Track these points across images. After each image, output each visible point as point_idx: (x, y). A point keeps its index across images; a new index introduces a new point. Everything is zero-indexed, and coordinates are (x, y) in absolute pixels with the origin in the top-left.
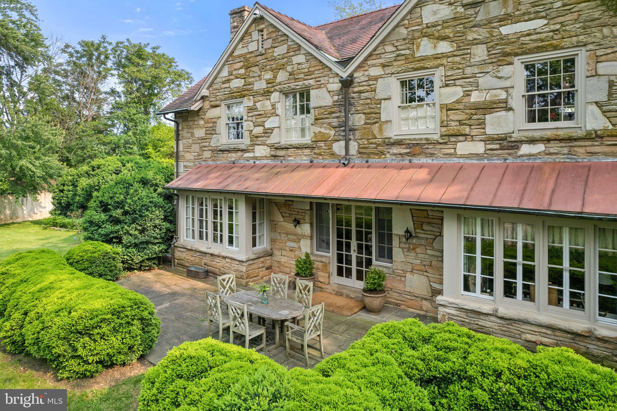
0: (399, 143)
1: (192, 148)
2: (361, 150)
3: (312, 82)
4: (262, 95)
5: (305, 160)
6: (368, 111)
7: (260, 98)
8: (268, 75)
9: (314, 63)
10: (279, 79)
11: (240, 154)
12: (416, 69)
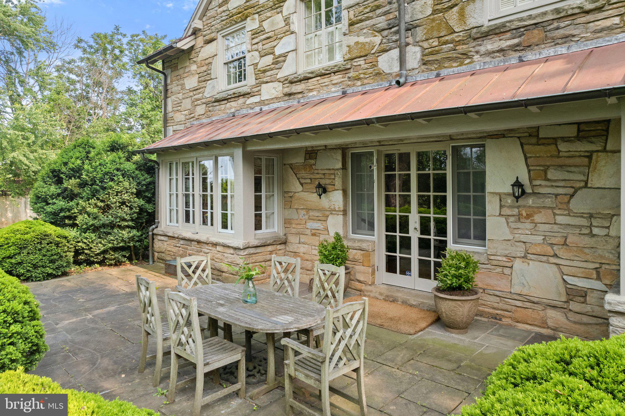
0: (495, 32)
1: (182, 105)
2: (426, 58)
4: (271, 8)
5: (336, 91)
7: (269, 14)
11: (241, 100)
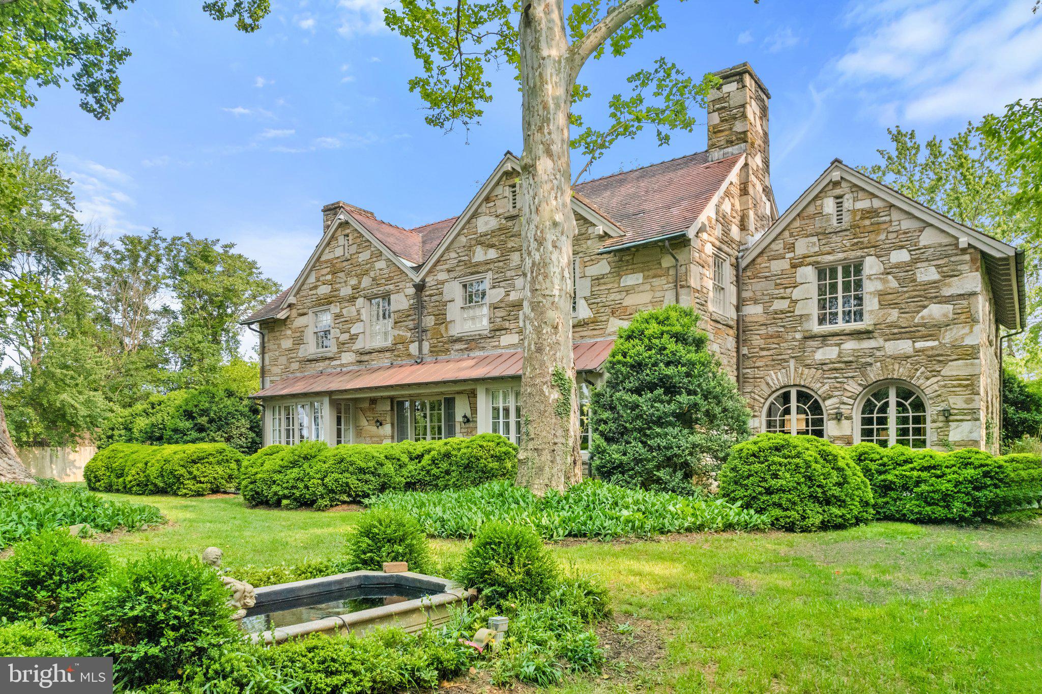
0: (459, 340)
1: (279, 361)
2: (431, 349)
3: (392, 287)
4: (348, 301)
5: (387, 363)
6: (437, 313)
7: (346, 305)
8: (353, 281)
9: (393, 269)
10: (363, 285)
11: (327, 362)
12: (472, 274)
